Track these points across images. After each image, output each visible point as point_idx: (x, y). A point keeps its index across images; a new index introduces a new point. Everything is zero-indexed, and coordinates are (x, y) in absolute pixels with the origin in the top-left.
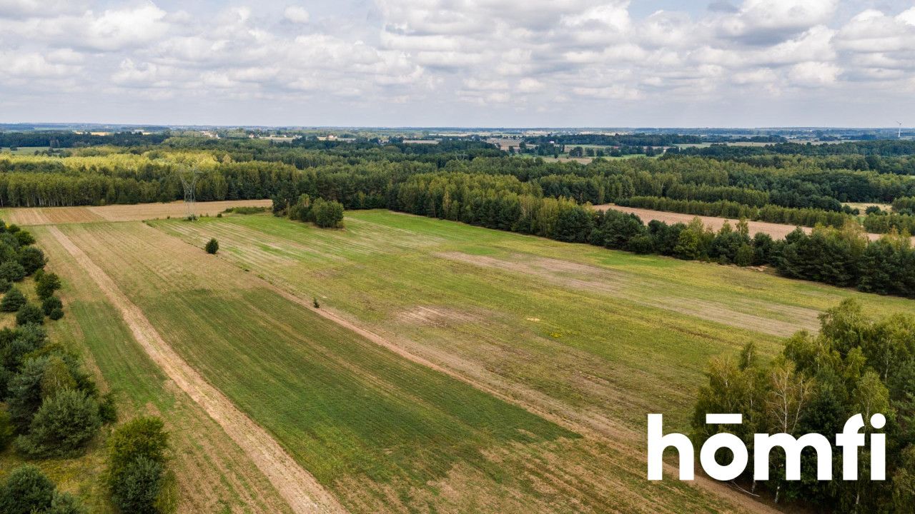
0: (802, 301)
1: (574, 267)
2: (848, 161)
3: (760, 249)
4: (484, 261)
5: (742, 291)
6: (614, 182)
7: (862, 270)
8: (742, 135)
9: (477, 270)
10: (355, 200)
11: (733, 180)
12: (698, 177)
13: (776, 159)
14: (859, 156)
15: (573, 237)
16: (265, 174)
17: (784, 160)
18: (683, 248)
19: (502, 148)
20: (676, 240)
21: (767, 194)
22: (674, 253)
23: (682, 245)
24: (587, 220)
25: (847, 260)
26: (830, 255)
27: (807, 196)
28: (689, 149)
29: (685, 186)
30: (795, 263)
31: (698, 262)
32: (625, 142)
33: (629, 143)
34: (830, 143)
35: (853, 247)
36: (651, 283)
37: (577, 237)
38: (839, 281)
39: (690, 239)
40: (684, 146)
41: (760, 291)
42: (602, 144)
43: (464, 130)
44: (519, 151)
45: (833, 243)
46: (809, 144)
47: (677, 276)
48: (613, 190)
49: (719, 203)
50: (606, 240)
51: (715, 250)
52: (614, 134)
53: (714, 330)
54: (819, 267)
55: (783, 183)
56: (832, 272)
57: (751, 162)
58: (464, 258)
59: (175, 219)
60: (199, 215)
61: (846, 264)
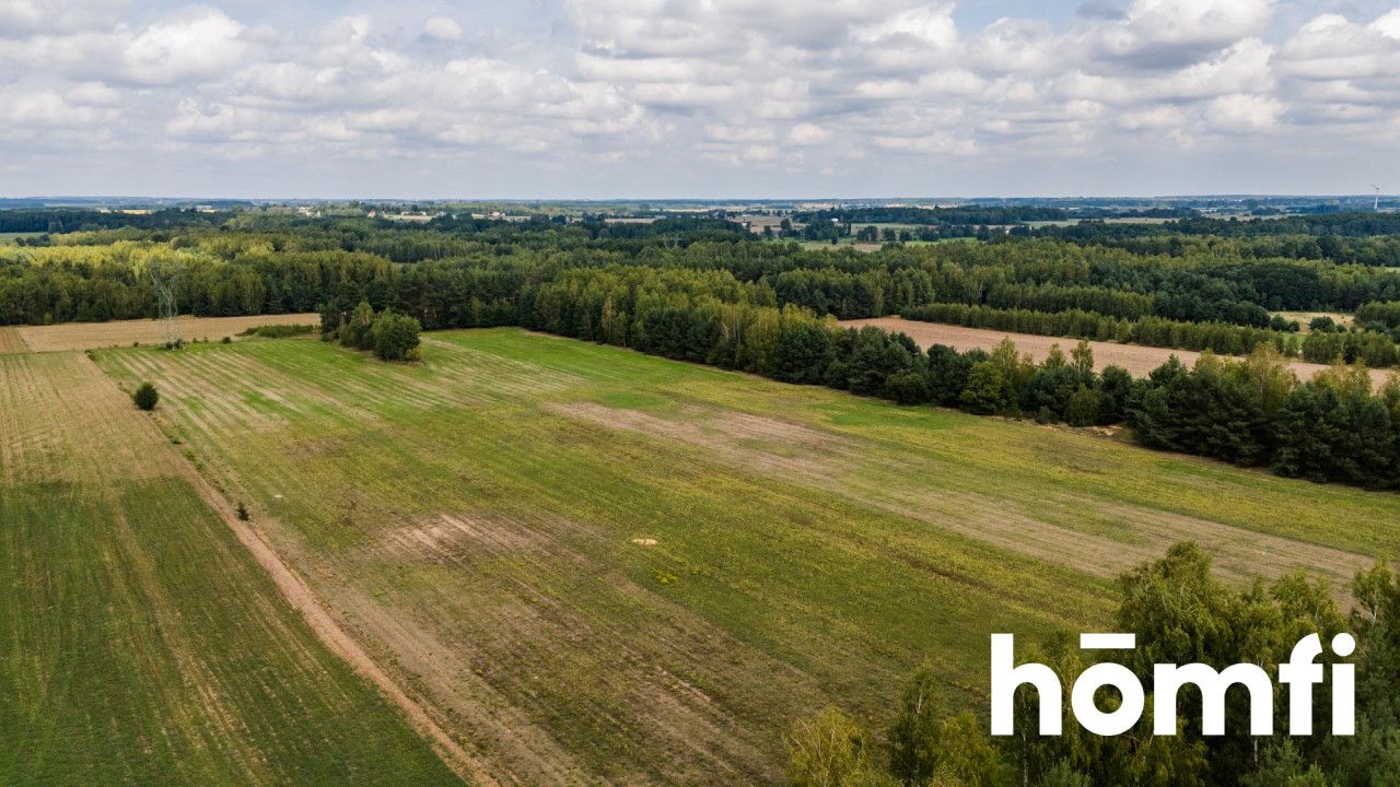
0: (1166, 496)
1: (778, 429)
2: (1289, 244)
3: (1109, 396)
4: (625, 421)
5: (1059, 477)
6: (901, 281)
7: (1281, 436)
8: (1131, 207)
9: (602, 437)
10: (465, 313)
11: (1098, 275)
12: (1041, 272)
13: (1174, 243)
14: (1306, 237)
15: (798, 375)
16: (328, 271)
17: (1188, 243)
18: (975, 395)
19: (753, 230)
20: (964, 380)
21: (1150, 299)
22: (961, 402)
23: (974, 389)
24: (826, 344)
25: (1255, 417)
26: (1225, 408)
27: (1216, 300)
28: (1045, 229)
29: (1017, 286)
30: (1163, 422)
31: (1002, 418)
32: (947, 219)
33: (954, 220)
34: (1264, 218)
35: (1266, 393)
36: (901, 460)
37: (807, 374)
38: (1241, 456)
39: (988, 379)
40: (1037, 225)
41: (1095, 477)
42: (913, 222)
43: (706, 203)
44: (780, 233)
45: (1230, 388)
46: (1233, 219)
47: (954, 446)
48: (900, 294)
49: (1065, 315)
50: (851, 380)
51: (1032, 398)
52: (931, 208)
53: (981, 563)
54: (1207, 430)
55: (1178, 280)
56: (1228, 440)
57: (1131, 249)
58: (596, 415)
59: (146, 347)
60: (190, 340)
61: (1255, 425)
